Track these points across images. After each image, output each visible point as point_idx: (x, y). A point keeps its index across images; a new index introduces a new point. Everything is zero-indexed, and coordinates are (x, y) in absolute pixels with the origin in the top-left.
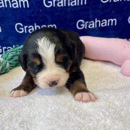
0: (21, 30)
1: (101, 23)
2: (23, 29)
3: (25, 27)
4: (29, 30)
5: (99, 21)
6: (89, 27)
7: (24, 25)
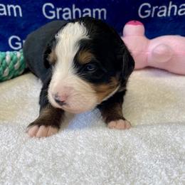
0: (51, 15)
1: (178, 9)
2: (53, 12)
3: (58, 10)
4: (64, 15)
5: (176, 7)
6: (159, 15)
7: (56, 6)
